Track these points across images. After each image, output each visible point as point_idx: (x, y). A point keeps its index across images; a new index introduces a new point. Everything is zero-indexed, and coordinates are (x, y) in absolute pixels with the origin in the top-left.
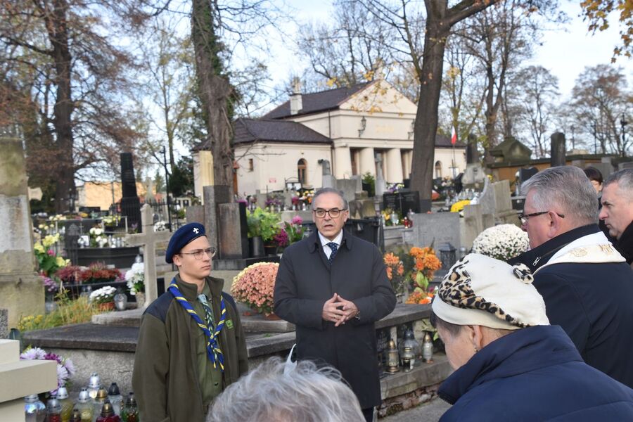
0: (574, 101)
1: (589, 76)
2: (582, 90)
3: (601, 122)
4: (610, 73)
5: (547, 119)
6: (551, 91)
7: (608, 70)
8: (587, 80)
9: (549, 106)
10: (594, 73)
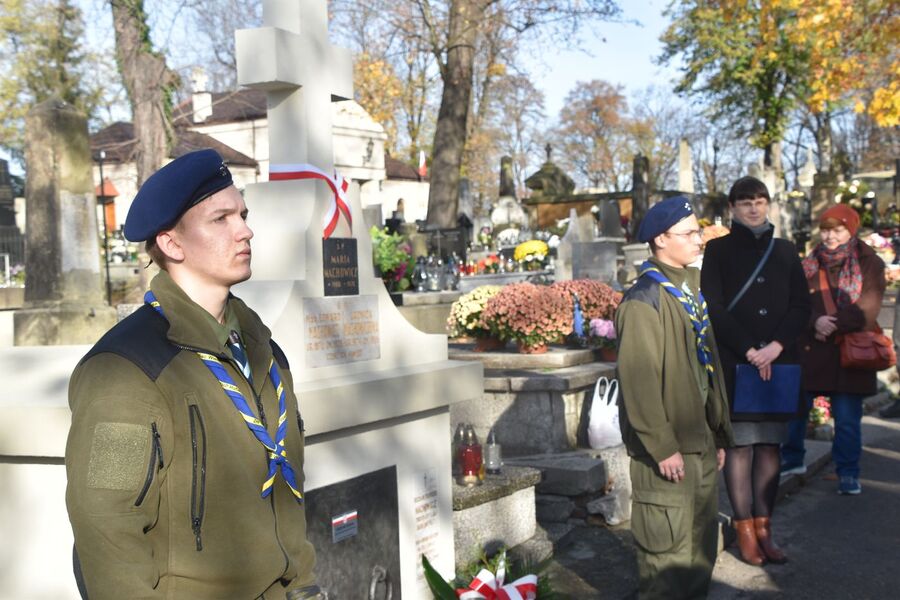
0: (563, 127)
1: (581, 95)
2: (573, 113)
3: (595, 157)
4: (607, 92)
5: (529, 150)
6: (535, 111)
7: (605, 88)
8: (579, 99)
9: (532, 132)
10: (587, 91)
